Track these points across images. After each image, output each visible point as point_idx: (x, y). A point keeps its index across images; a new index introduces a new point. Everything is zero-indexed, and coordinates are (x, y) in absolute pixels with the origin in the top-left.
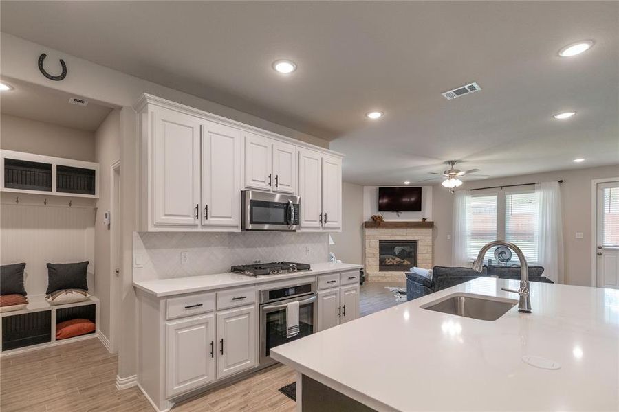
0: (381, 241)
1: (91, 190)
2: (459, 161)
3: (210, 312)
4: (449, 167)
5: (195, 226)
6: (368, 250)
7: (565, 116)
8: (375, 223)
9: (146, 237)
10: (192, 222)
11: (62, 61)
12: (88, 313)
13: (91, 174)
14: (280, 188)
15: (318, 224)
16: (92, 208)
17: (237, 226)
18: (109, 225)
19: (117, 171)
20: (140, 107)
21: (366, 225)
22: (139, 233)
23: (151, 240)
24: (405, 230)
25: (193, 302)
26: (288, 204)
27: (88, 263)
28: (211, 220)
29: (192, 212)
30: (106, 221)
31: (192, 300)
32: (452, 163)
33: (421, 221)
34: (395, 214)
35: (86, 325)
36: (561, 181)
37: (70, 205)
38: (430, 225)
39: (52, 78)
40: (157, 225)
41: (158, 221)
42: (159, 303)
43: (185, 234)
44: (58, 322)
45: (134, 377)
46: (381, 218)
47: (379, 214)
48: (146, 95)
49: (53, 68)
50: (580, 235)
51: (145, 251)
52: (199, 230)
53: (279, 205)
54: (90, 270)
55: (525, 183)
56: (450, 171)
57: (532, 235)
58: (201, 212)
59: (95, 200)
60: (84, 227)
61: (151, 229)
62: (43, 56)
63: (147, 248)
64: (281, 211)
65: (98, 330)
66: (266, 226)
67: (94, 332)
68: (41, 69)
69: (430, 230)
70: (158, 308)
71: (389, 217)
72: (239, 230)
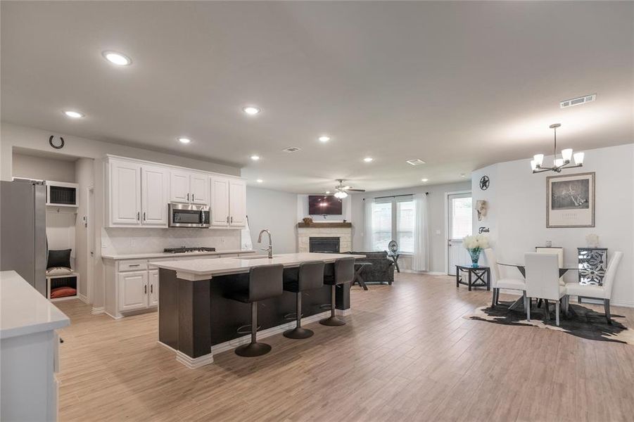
0: (311, 238)
1: (73, 201)
2: (345, 180)
3: (145, 270)
4: (338, 183)
5: (138, 224)
6: (300, 246)
7: (368, 160)
8: (306, 224)
9: (109, 230)
10: (136, 222)
11: (62, 139)
12: (71, 283)
13: (73, 190)
14: (195, 201)
15: (226, 224)
16: (73, 213)
17: (165, 225)
18: (86, 224)
19: (92, 191)
20: (106, 160)
21: (300, 225)
22: (105, 228)
23: (111, 232)
24: (329, 229)
25: (134, 263)
26: (201, 211)
27: (71, 250)
28: (147, 221)
29: (136, 217)
30: (84, 222)
31: (133, 262)
32: (341, 181)
33: (342, 222)
34: (322, 217)
35: (71, 290)
36: (427, 193)
37: (58, 211)
38: (349, 225)
39: (57, 148)
40: (115, 224)
41: (115, 221)
42: (114, 263)
43: (133, 229)
44: (52, 288)
45: (102, 308)
46: (311, 220)
47: (309, 217)
48: (108, 155)
49: (57, 142)
50: (438, 232)
51: (108, 238)
52: (140, 226)
53: (195, 212)
54: (72, 255)
55: (406, 194)
56: (339, 187)
57: (411, 232)
58: (141, 216)
59: (76, 208)
60: (68, 226)
61: (111, 226)
62: (52, 137)
63: (109, 236)
64: (197, 216)
65: (78, 293)
66: (190, 225)
67: (76, 295)
68: (51, 144)
69: (349, 230)
70: (114, 266)
71: (317, 219)
72: (167, 227)
